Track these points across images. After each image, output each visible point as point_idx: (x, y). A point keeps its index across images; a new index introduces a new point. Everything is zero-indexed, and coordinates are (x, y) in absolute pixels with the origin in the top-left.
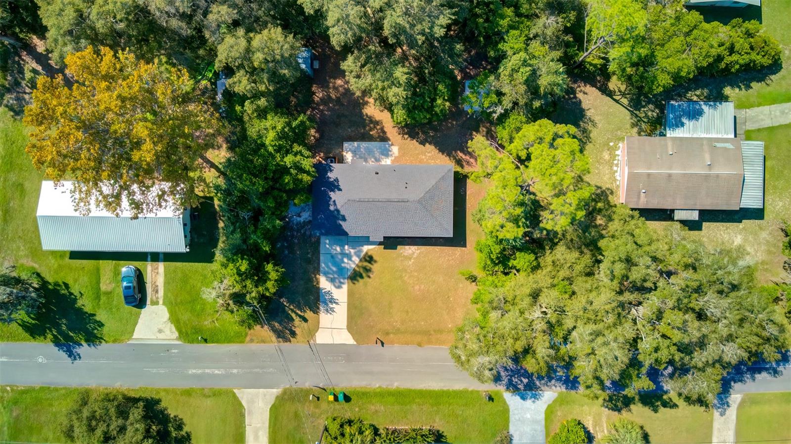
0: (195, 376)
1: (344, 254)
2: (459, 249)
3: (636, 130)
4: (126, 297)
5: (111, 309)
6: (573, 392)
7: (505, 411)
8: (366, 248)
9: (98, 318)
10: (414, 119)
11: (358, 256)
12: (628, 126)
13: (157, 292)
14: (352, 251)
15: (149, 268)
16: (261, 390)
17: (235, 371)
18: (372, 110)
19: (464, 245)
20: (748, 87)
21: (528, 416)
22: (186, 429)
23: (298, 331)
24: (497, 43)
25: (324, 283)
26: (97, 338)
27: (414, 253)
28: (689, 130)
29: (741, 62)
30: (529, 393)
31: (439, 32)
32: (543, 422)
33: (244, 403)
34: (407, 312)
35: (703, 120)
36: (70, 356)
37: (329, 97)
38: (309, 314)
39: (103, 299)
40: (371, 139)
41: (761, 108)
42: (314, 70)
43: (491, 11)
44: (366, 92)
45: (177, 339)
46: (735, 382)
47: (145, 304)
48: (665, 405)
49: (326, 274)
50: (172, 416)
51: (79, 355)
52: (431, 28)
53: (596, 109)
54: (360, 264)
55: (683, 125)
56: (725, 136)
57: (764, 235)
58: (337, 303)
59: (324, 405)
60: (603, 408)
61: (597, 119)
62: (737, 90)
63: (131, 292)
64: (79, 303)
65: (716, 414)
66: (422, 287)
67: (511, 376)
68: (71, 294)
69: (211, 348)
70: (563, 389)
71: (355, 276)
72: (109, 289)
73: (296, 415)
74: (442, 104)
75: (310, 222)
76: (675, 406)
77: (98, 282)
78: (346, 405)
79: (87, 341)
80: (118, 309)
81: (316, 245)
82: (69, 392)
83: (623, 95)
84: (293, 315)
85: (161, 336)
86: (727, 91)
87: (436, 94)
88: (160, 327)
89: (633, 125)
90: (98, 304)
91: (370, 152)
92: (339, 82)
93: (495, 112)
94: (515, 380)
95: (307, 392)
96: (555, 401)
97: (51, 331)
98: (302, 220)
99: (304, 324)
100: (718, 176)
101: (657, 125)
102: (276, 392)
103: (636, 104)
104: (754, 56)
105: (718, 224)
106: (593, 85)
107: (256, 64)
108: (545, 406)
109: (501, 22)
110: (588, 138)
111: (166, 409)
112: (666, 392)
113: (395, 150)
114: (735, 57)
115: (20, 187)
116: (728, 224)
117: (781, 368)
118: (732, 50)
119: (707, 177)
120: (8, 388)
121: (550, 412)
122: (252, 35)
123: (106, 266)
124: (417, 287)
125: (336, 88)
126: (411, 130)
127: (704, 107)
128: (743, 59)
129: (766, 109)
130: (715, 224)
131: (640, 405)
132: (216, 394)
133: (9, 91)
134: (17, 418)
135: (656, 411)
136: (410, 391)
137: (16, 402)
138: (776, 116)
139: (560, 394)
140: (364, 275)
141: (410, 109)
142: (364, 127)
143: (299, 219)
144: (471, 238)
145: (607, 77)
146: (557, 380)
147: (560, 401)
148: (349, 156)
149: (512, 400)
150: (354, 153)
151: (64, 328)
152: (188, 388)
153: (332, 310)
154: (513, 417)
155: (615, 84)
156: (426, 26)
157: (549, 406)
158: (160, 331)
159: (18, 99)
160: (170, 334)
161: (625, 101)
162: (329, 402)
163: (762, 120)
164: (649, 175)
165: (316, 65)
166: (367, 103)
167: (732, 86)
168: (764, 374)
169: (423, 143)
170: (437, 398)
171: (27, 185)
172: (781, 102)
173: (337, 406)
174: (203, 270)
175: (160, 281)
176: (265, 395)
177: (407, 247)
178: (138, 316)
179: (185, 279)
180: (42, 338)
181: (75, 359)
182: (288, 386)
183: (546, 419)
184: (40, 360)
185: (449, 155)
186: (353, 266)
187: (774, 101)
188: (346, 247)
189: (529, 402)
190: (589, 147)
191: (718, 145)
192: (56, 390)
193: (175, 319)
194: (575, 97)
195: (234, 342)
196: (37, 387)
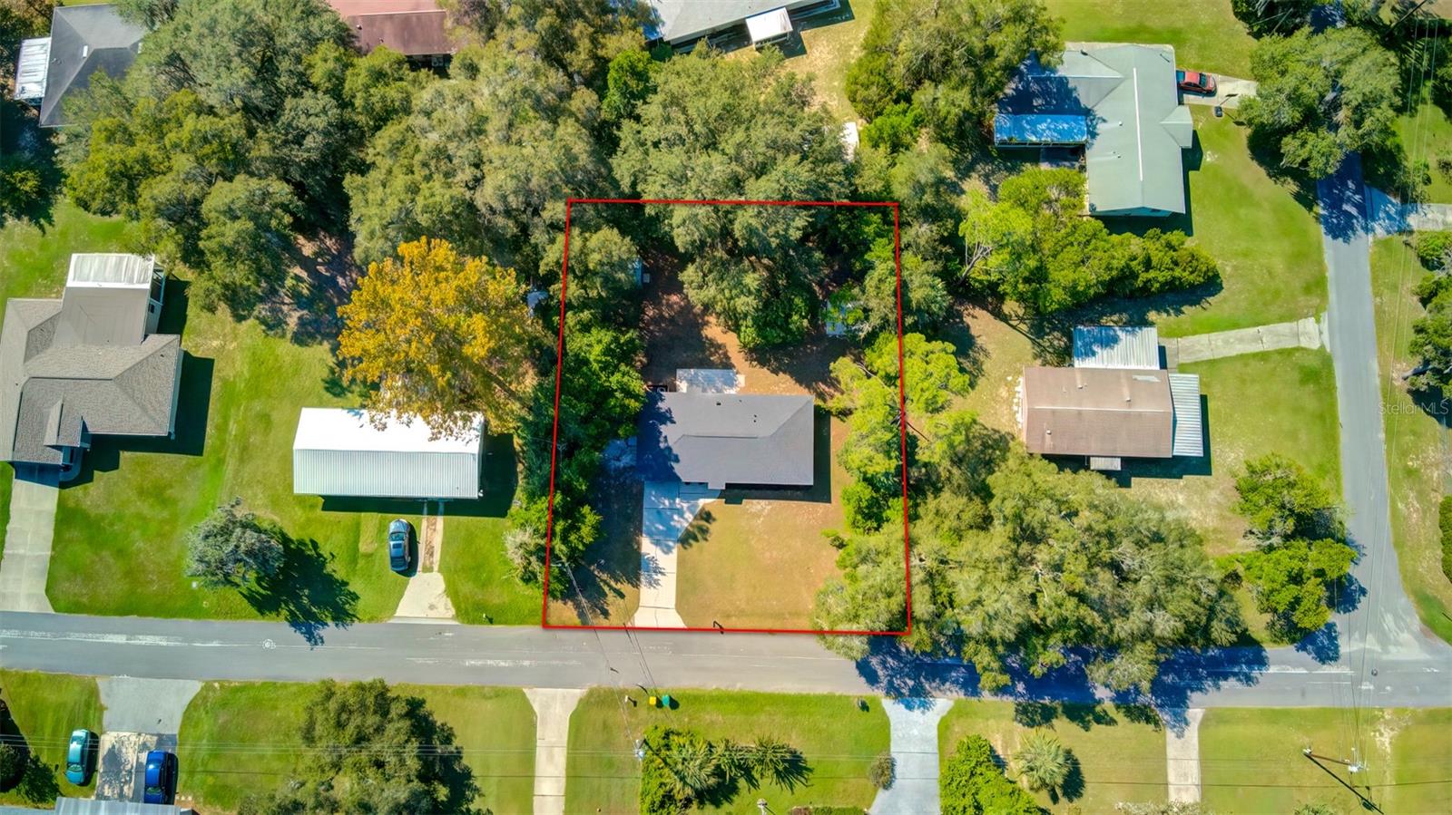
0: (474, 669)
1: (673, 509)
2: (821, 505)
3: (1039, 361)
4: (393, 559)
5: (370, 576)
6: (974, 699)
7: (884, 726)
8: (702, 502)
9: (351, 588)
10: (764, 338)
11: (692, 512)
12: (1030, 357)
13: (432, 555)
14: (685, 505)
15: (424, 524)
16: (560, 690)
17: (526, 663)
18: (714, 330)
19: (829, 501)
20: (1179, 312)
21: (915, 732)
22: (456, 742)
23: (611, 610)
24: (863, 254)
25: (647, 547)
26: (348, 615)
27: (763, 509)
28: (1102, 360)
29: (1160, 279)
30: (916, 700)
31: (795, 235)
32: (936, 741)
33: (536, 708)
34: (755, 587)
35: (1118, 348)
36: (309, 640)
37: (662, 316)
38: (625, 587)
39: (361, 563)
40: (711, 365)
41: (1197, 337)
42: (644, 284)
43: (855, 217)
44: (707, 308)
45: (453, 618)
46: (1192, 691)
47: (415, 571)
48: (1099, 720)
49: (650, 534)
50: (438, 724)
51: (321, 638)
52: (786, 230)
53: (987, 335)
54: (695, 523)
55: (1094, 354)
56: (1148, 368)
57: (1213, 495)
58: (663, 574)
59: (642, 712)
60: (1015, 723)
61: (990, 347)
62: (1164, 315)
63: (400, 552)
64: (329, 568)
65: (1170, 735)
66: (775, 553)
67: (891, 676)
68: (320, 556)
69: (497, 630)
70: (962, 693)
71: (687, 539)
72: (370, 551)
73: (605, 726)
74: (799, 321)
75: (632, 467)
76: (1112, 722)
77: (356, 541)
78: (672, 713)
79: (334, 619)
80: (379, 577)
81: (638, 499)
82: (304, 689)
83: (1022, 320)
84: (606, 589)
85: (432, 614)
86: (1152, 316)
87: (791, 310)
88: (433, 601)
89: (1036, 356)
90: (354, 571)
91: (710, 381)
92: (674, 298)
93: (861, 330)
94: (896, 682)
95: (622, 693)
96: (950, 712)
97: (287, 605)
98: (621, 464)
99: (619, 601)
100: (1140, 414)
101: (1064, 356)
102: (578, 693)
103: (1037, 332)
104: (1178, 272)
105: (1151, 480)
106: (984, 308)
107: (591, 266)
108: (938, 720)
109: (867, 229)
110: (980, 370)
111: (430, 714)
112: (1099, 702)
113: (741, 379)
114: (1152, 274)
115: (265, 419)
116: (1165, 480)
117: (1255, 673)
118: (1148, 264)
119: (1127, 415)
120: (216, 685)
121: (944, 727)
122: (587, 235)
123: (370, 519)
124: (768, 555)
125: (670, 306)
126: (760, 354)
127: (1119, 333)
128: (1163, 276)
129: (1204, 338)
130: (1147, 480)
131: (1065, 720)
132: (498, 694)
133: (261, 300)
134: (224, 728)
135: (1087, 729)
136: (757, 695)
137: (224, 704)
138: (1217, 347)
139: (957, 702)
140: (699, 536)
141: (761, 325)
142: (703, 351)
143: (617, 464)
144: (836, 491)
145: (1001, 298)
146: (953, 683)
147: (957, 712)
148: (683, 386)
149: (892, 708)
150: (691, 382)
151: (305, 601)
152: (462, 685)
153: (657, 582)
154: (895, 734)
155: (1010, 306)
156: (780, 227)
157: (943, 719)
158: (432, 607)
159: (272, 310)
160: (444, 612)
161: (1024, 327)
162: (650, 707)
163: (1201, 351)
164: (1054, 412)
165: (647, 279)
166: (707, 323)
167: (1158, 311)
168: (1232, 681)
169: (775, 372)
170: (794, 704)
171: (275, 416)
172: (1223, 329)
173: (659, 713)
174: (494, 526)
175: (438, 541)
176: (564, 697)
177: (755, 501)
178: (405, 585)
179: (470, 537)
180: (274, 614)
181: (316, 643)
182: (595, 686)
183: (940, 737)
184: (267, 645)
185: (808, 386)
186: (686, 525)
187: (1214, 327)
188: (678, 500)
189: (917, 713)
190: (981, 381)
191: (1140, 378)
192: (285, 686)
193: (452, 592)
194: (962, 322)
195: (527, 623)
196: (259, 682)
